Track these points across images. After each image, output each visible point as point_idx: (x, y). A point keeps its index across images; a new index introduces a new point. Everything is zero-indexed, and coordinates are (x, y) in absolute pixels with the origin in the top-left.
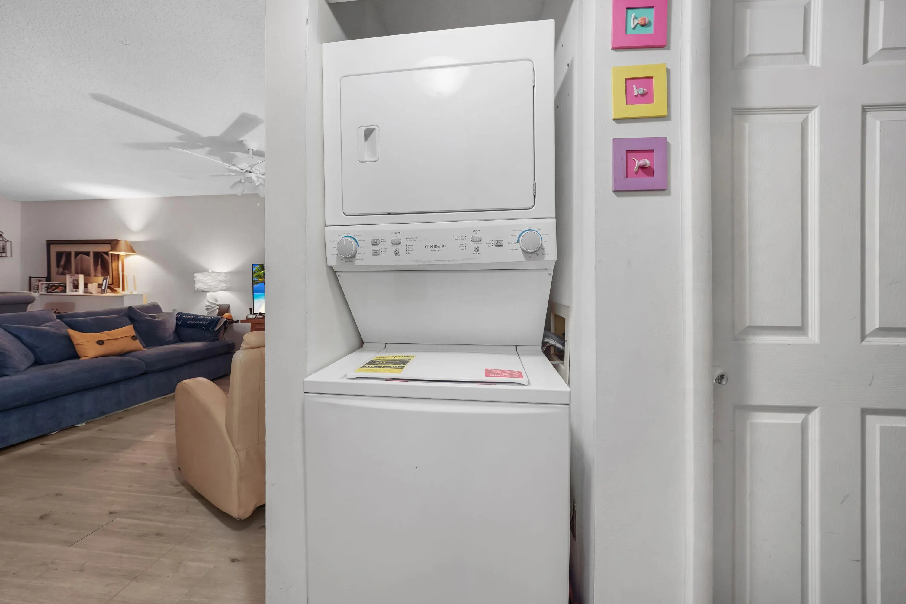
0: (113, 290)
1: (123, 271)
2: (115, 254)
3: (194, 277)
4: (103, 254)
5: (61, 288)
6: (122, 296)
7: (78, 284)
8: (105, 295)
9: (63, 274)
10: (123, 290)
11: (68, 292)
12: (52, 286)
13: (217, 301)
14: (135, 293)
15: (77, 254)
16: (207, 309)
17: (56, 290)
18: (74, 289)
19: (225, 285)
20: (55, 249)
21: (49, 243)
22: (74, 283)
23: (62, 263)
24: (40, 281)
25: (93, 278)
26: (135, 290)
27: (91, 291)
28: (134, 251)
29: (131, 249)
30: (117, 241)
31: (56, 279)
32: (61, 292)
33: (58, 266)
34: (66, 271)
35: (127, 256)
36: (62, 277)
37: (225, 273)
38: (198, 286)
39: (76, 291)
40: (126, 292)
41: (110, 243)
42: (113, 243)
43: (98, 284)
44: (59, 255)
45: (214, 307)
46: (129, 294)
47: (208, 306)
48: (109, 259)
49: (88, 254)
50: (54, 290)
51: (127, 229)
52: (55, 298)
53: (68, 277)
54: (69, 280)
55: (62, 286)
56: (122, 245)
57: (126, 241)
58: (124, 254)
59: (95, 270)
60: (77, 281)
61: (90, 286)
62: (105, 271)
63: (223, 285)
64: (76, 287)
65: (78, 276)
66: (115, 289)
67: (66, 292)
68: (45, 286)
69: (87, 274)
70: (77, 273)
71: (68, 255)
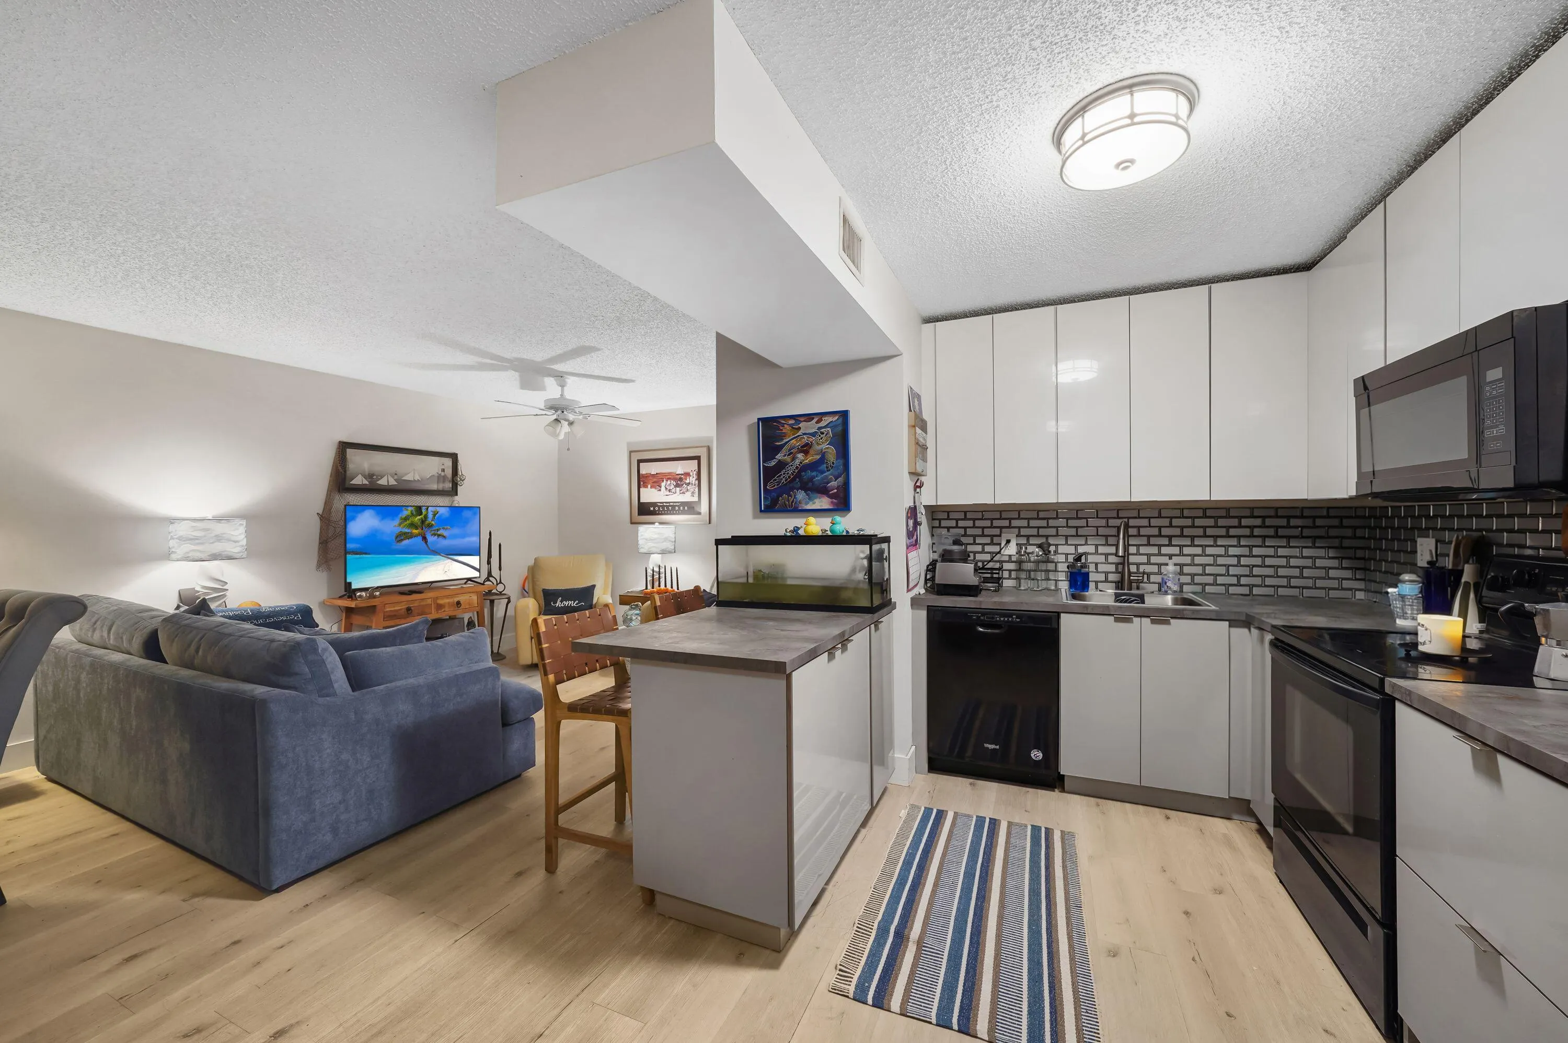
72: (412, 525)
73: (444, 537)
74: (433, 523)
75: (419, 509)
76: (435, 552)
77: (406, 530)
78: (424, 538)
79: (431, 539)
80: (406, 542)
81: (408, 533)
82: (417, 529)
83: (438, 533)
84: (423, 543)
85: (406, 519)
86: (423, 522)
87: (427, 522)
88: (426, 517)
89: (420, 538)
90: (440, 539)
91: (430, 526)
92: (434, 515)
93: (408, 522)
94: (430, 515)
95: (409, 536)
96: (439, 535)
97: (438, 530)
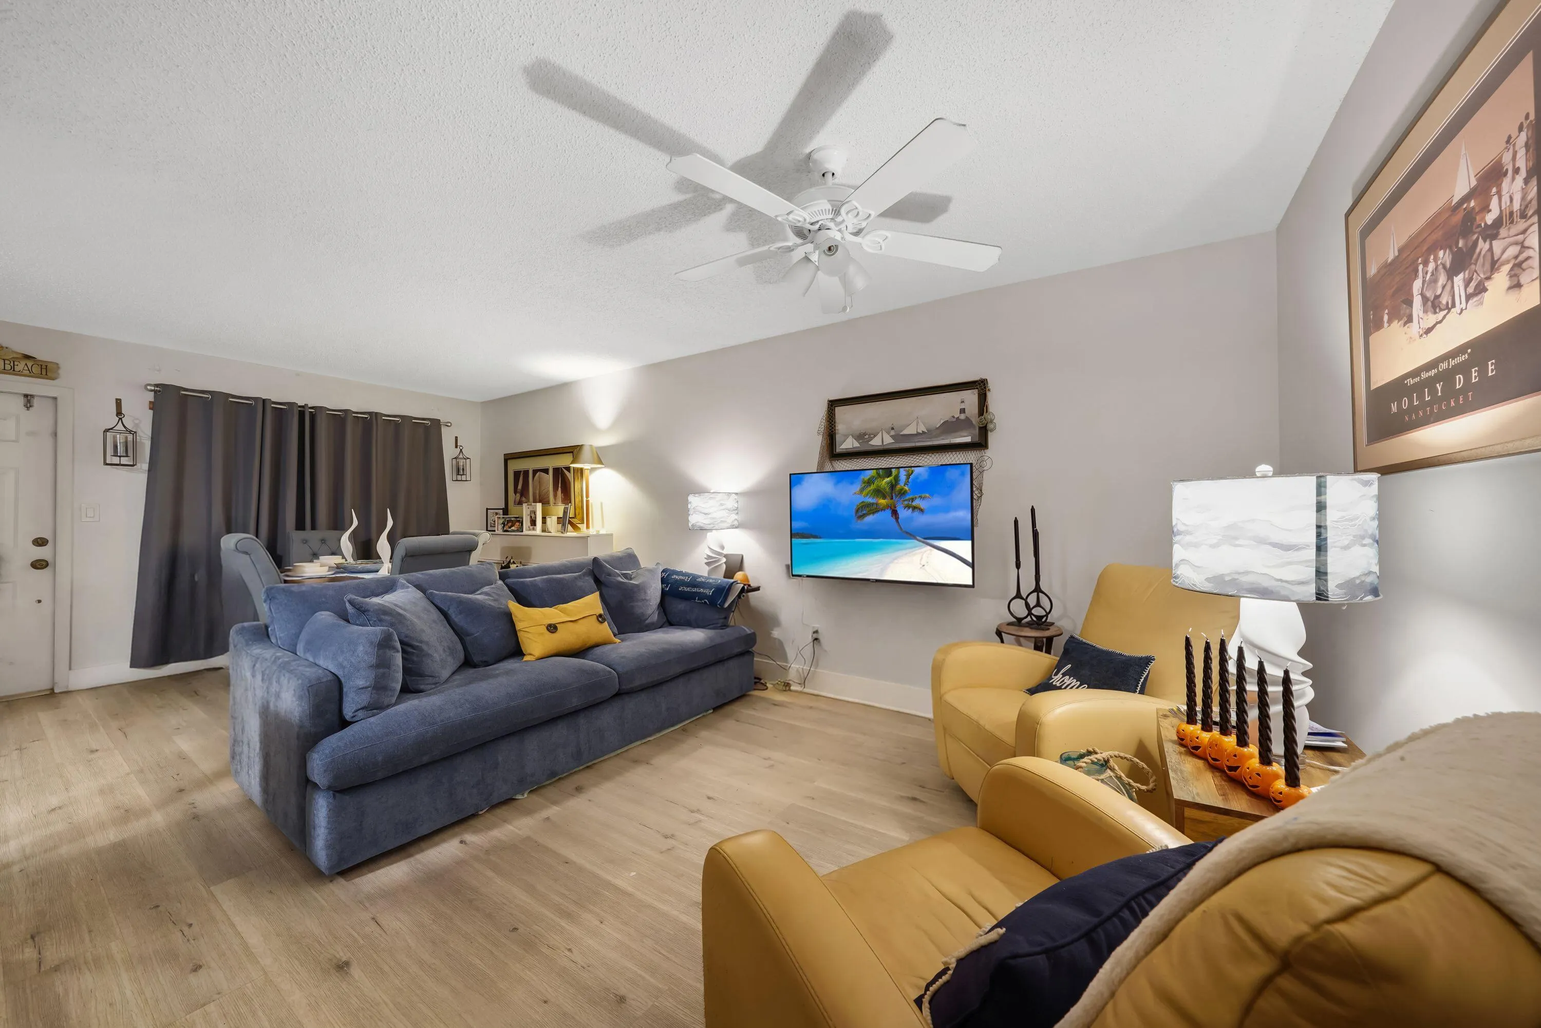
0: (575, 527)
1: (587, 496)
2: (578, 469)
3: (687, 502)
4: (564, 470)
5: (517, 524)
6: (585, 538)
7: (536, 517)
8: (565, 535)
9: (520, 503)
10: (588, 527)
11: (525, 532)
12: (508, 522)
13: (723, 548)
14: (603, 532)
15: (535, 472)
16: (707, 564)
17: (513, 528)
18: (532, 526)
19: (736, 517)
20: (514, 466)
21: (508, 458)
22: (531, 517)
23: (520, 487)
24: (497, 514)
25: (552, 508)
26: (603, 526)
27: (550, 530)
28: (600, 462)
29: (599, 458)
30: (579, 447)
31: (514, 511)
32: (518, 531)
33: (515, 492)
34: (524, 499)
35: (592, 470)
36: (518, 507)
37: (736, 494)
38: (695, 519)
39: (534, 529)
40: (592, 531)
41: (572, 452)
42: (574, 451)
43: (558, 518)
44: (517, 474)
45: (719, 560)
46: (595, 533)
47: (709, 557)
48: (570, 476)
49: (546, 471)
50: (510, 528)
51: (592, 428)
52: (512, 540)
53: (525, 505)
54: (525, 510)
55: (519, 521)
56: (586, 453)
57: (591, 445)
58: (589, 468)
59: (555, 496)
60: (535, 513)
61: (548, 520)
62: (567, 497)
63: (734, 517)
64: (533, 523)
65: (536, 506)
66: (577, 525)
67: (522, 531)
68: (501, 521)
69: (544, 501)
70: (535, 501)
71: (526, 473)
72: (879, 492)
73: (922, 511)
74: (906, 488)
75: (888, 471)
76: (909, 535)
77: (870, 500)
78: (895, 513)
79: (903, 513)
80: (870, 519)
81: (873, 504)
82: (884, 497)
83: (914, 504)
84: (893, 520)
85: (869, 482)
86: (893, 486)
87: (898, 487)
88: (897, 478)
89: (889, 512)
90: (916, 513)
91: (902, 493)
92: (908, 476)
93: (872, 487)
94: (903, 477)
95: (873, 509)
96: (914, 508)
97: (913, 500)
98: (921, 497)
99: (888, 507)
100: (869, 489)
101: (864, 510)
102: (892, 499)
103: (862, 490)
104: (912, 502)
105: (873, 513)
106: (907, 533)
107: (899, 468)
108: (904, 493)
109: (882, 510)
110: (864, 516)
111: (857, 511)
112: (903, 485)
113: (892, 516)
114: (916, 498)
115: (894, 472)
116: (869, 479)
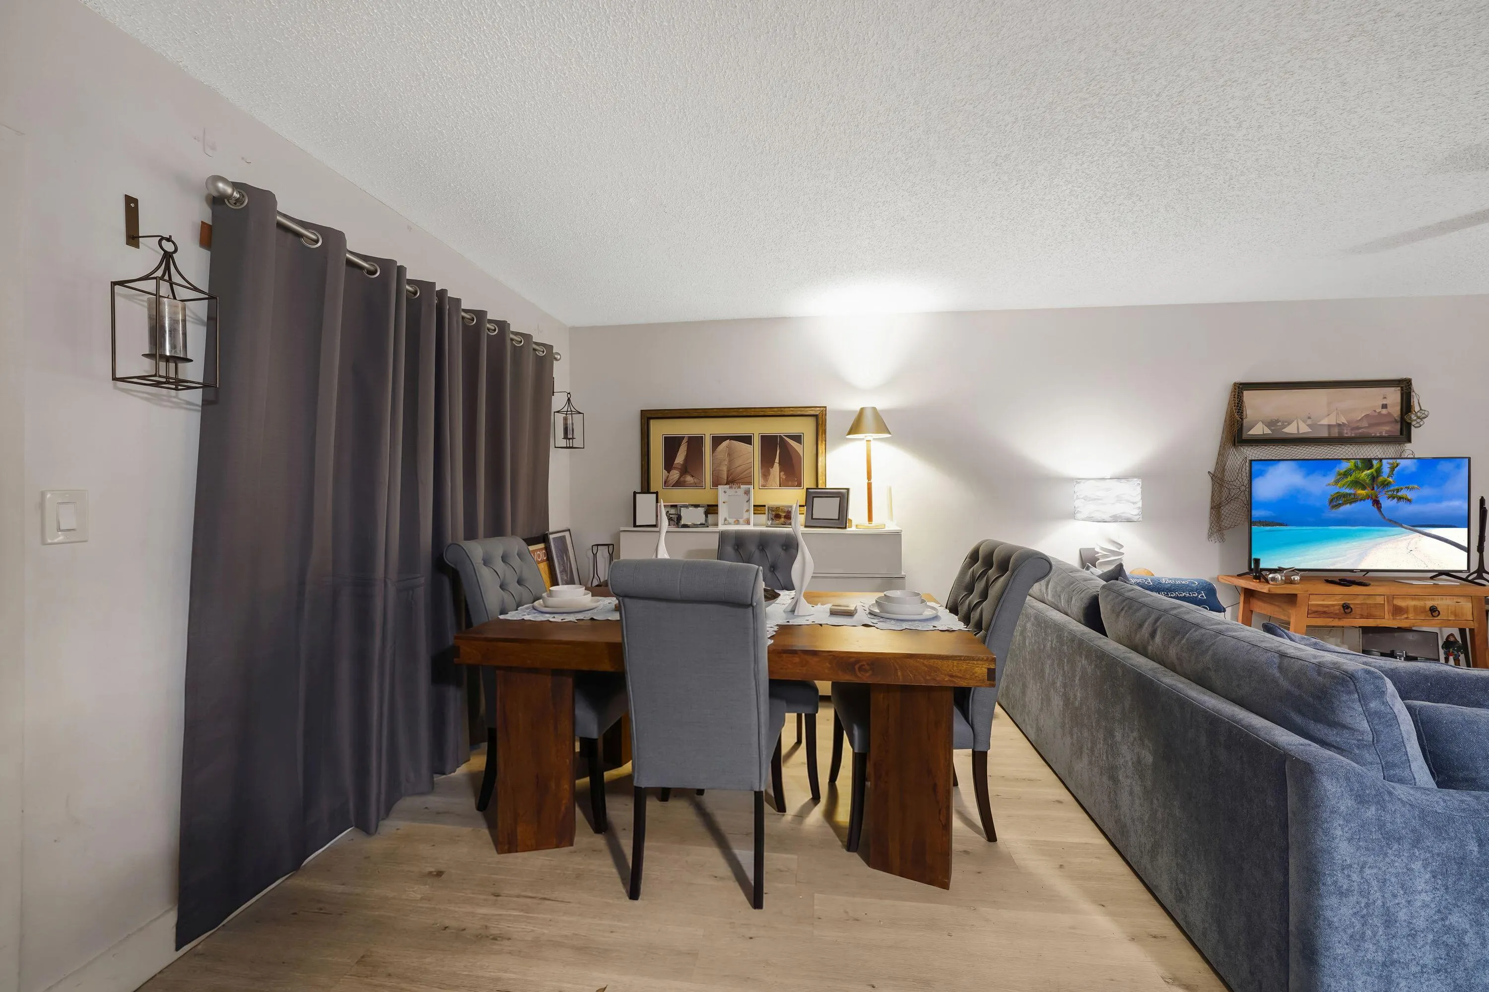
72: (1357, 483)
73: (1409, 501)
74: (1390, 479)
75: (1368, 463)
76: (1394, 522)
77: (1348, 491)
78: (1376, 503)
79: (1386, 503)
80: (1347, 507)
81: (1350, 494)
82: (1364, 488)
83: (1400, 494)
84: (1375, 509)
85: (1346, 474)
86: (1374, 478)
87: (1381, 479)
88: (1379, 471)
89: (1369, 503)
90: (1402, 504)
91: (1385, 484)
92: (1393, 469)
93: (1349, 479)
94: (1386, 469)
95: (1352, 499)
96: (1400, 499)
97: (1398, 491)
98: (1408, 488)
99: (1368, 497)
100: (1346, 480)
101: (1337, 501)
102: (1373, 489)
103: (1337, 482)
104: (1397, 492)
105: (1351, 503)
106: (1390, 521)
107: (1381, 460)
108: (1387, 485)
109: (1361, 500)
110: (1340, 505)
111: (1331, 501)
112: (1386, 477)
113: (1373, 505)
114: (1402, 489)
115: (1375, 462)
116: (1346, 471)
